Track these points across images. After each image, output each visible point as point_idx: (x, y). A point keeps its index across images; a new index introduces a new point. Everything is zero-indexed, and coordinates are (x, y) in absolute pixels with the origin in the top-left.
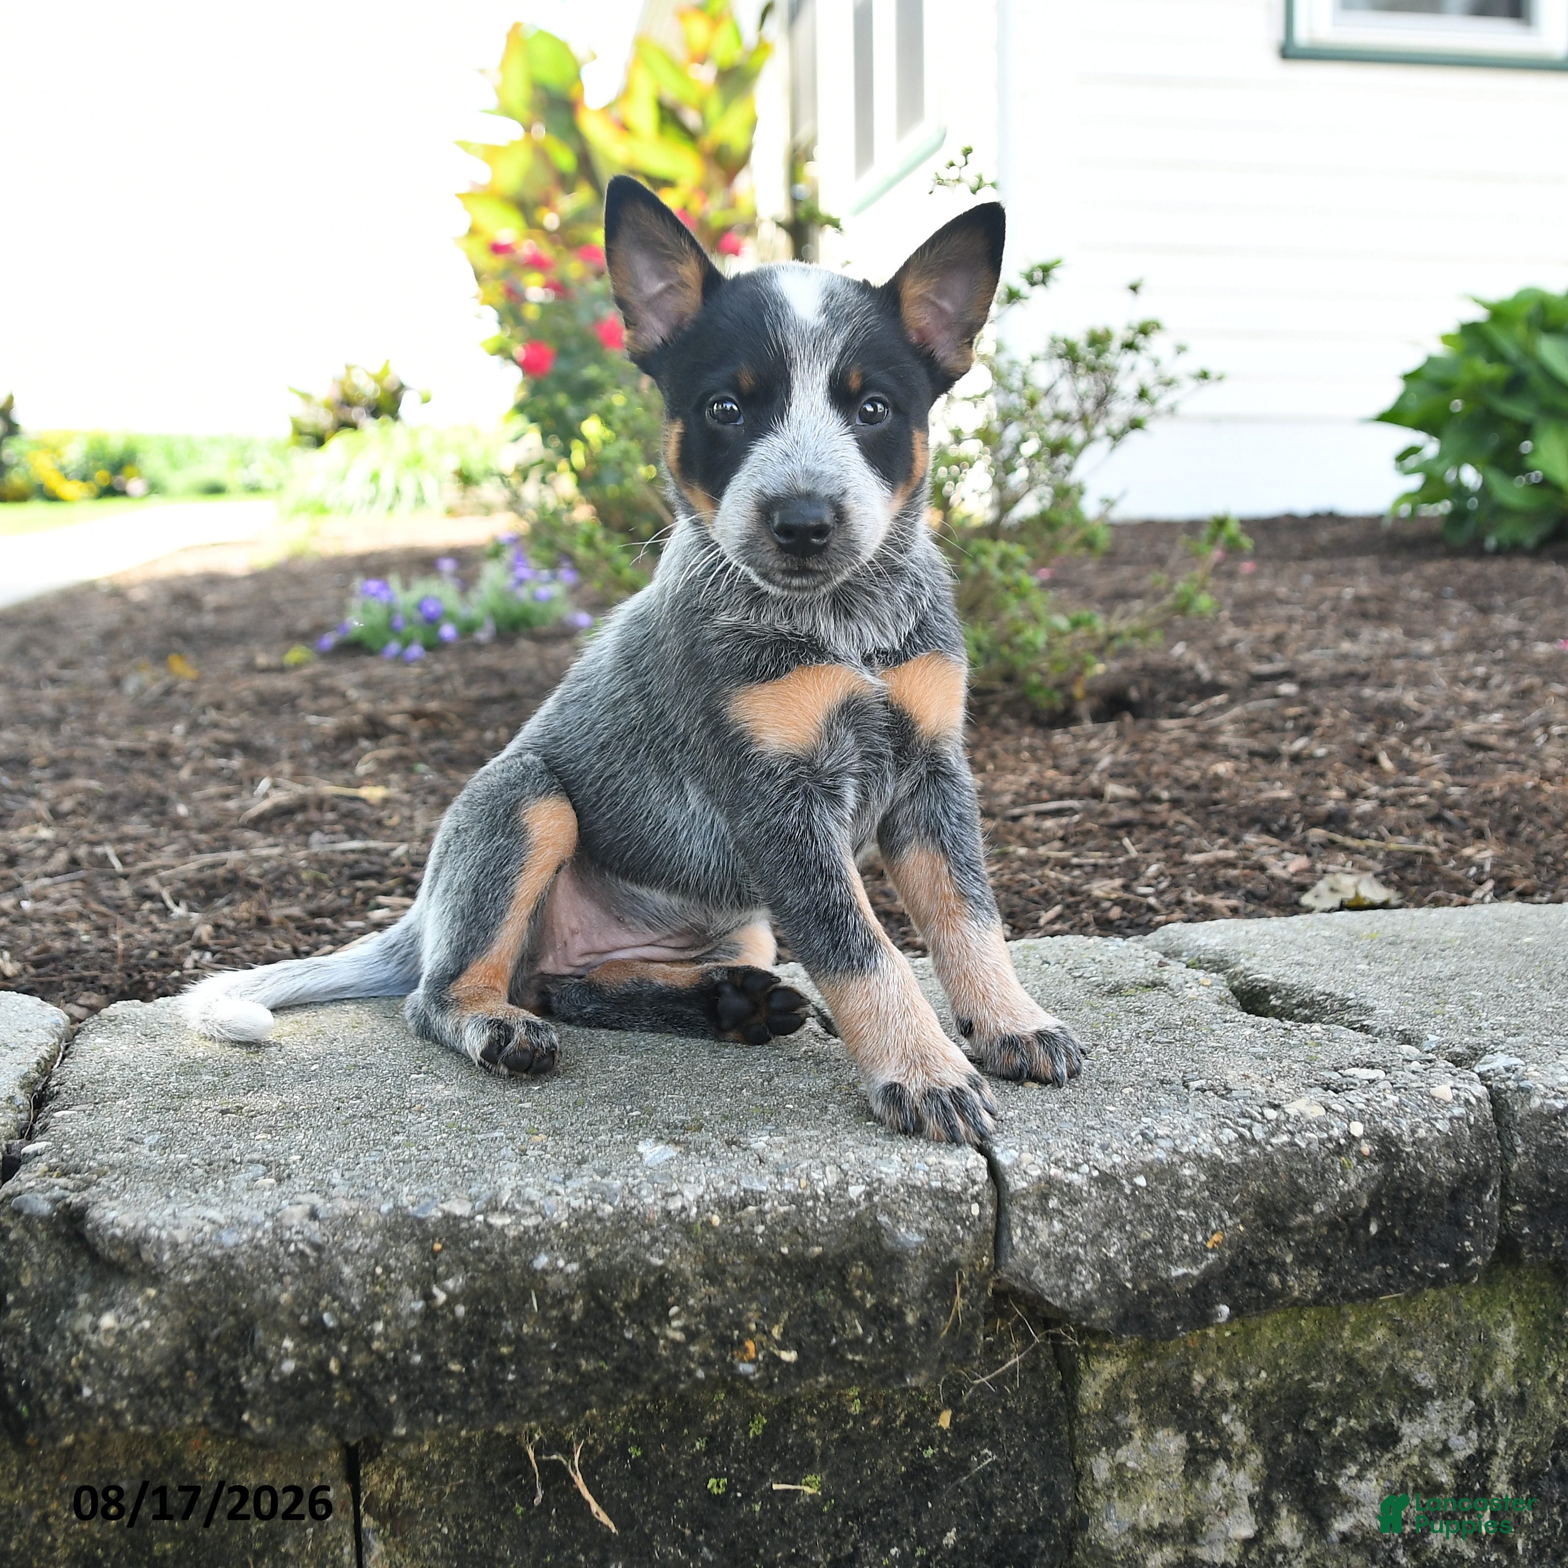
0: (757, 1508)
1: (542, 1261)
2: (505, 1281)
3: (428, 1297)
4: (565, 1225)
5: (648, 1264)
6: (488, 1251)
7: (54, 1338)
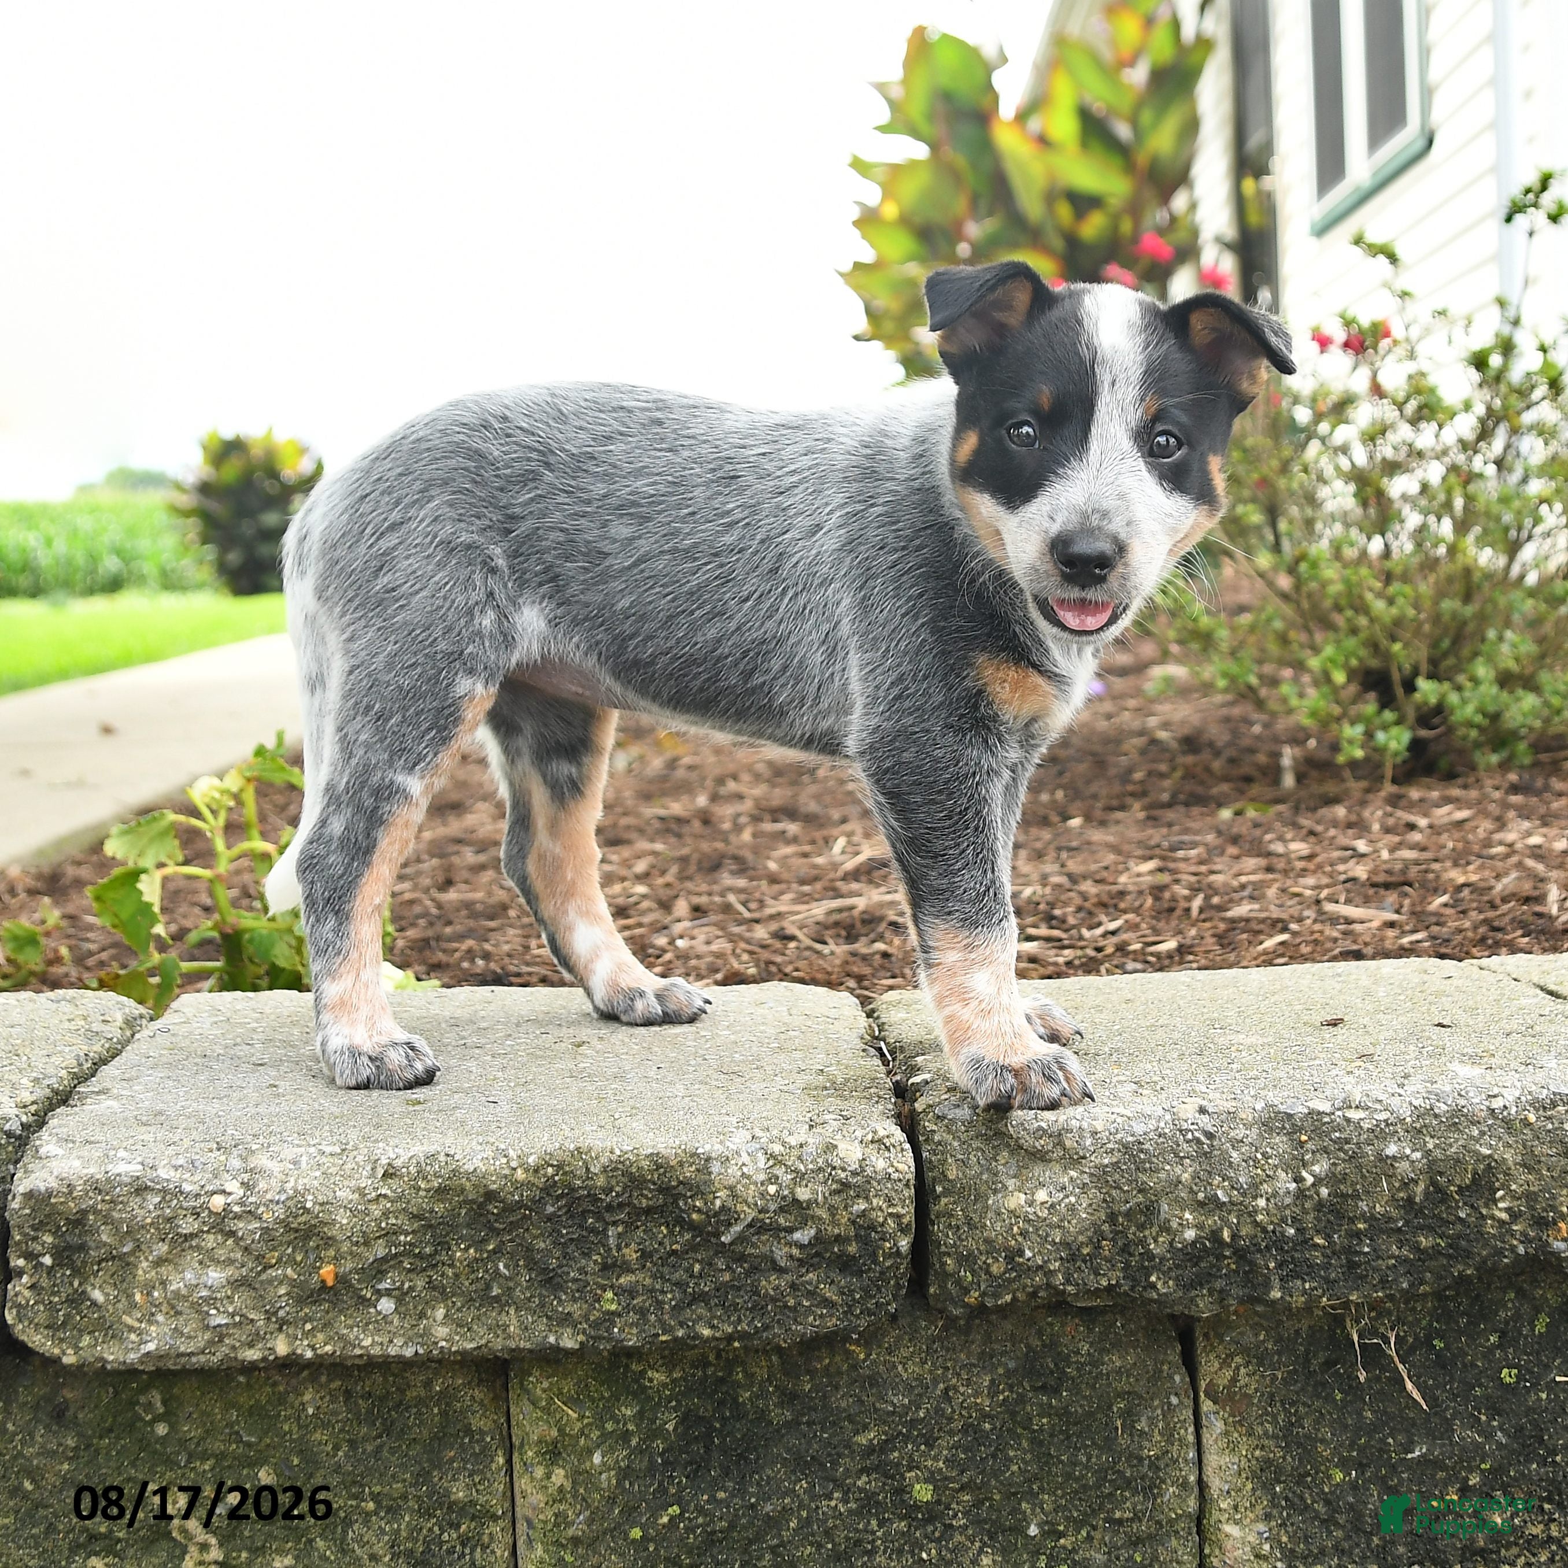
0: (1544, 1396)
1: (1392, 1149)
2: (1360, 1167)
3: (1298, 1179)
4: (1408, 1120)
5: (1477, 1153)
6: (1347, 1141)
7: (989, 1215)
